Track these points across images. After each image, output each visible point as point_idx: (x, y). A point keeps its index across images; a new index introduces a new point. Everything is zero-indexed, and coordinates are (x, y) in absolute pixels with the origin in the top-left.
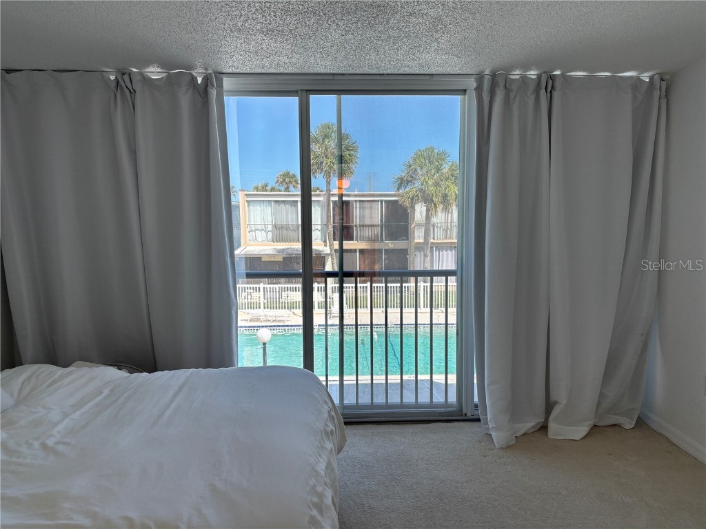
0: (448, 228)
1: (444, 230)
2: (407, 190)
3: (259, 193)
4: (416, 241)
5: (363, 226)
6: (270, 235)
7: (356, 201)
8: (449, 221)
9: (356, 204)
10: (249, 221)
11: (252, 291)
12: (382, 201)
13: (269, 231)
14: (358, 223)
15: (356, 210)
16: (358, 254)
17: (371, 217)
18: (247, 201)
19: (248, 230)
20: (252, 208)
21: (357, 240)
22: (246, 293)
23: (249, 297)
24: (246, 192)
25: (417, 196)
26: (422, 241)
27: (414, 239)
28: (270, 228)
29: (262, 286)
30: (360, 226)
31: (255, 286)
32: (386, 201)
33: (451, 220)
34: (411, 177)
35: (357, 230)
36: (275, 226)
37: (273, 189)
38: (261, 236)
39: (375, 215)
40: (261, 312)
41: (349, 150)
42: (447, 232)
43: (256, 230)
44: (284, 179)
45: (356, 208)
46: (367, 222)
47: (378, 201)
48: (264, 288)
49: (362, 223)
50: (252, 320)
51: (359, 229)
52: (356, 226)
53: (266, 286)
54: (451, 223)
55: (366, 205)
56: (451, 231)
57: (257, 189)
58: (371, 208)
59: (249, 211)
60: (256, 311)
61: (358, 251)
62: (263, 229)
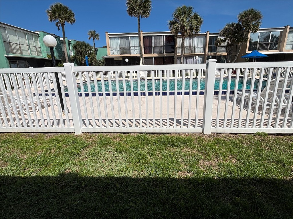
0: (190, 49)
1: (189, 50)
4: (177, 54)
6: (119, 52)
7: (153, 36)
8: (191, 46)
9: (153, 37)
10: (110, 46)
12: (164, 36)
13: (118, 50)
14: (154, 45)
15: (153, 40)
16: (154, 59)
17: (159, 43)
18: (110, 38)
19: (110, 50)
20: (111, 40)
21: (153, 53)
24: (108, 34)
26: (180, 54)
28: (119, 49)
30: (155, 47)
32: (166, 36)
33: (192, 45)
35: (153, 49)
36: (121, 48)
39: (161, 42)
42: (190, 51)
43: (113, 50)
45: (153, 39)
46: (158, 45)
47: (162, 36)
52: (153, 47)
54: (192, 46)
55: (157, 37)
56: (192, 50)
58: (159, 39)
59: (110, 42)
61: (154, 58)
62: (116, 50)
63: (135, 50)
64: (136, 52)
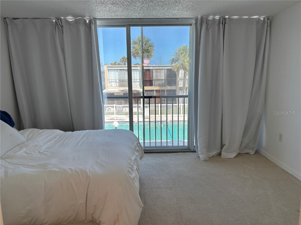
2: (176, 64)
3: (113, 66)
4: (180, 86)
5: (157, 80)
6: (118, 83)
7: (154, 69)
9: (154, 70)
10: (109, 78)
11: (111, 107)
12: (165, 69)
14: (155, 78)
15: (154, 73)
16: (155, 92)
17: (160, 76)
18: (108, 70)
19: (108, 82)
20: (110, 72)
21: (154, 86)
22: (108, 109)
23: (110, 110)
24: (107, 66)
25: (180, 67)
26: (182, 86)
27: (179, 85)
28: (118, 81)
29: (115, 105)
30: (156, 80)
31: (112, 105)
32: (167, 69)
34: (177, 58)
36: (120, 80)
37: (119, 64)
38: (114, 84)
39: (162, 75)
40: (115, 116)
41: (151, 47)
43: (111, 82)
44: (123, 60)
45: (154, 72)
46: (159, 78)
47: (163, 69)
48: (116, 106)
49: (156, 79)
50: (111, 119)
51: (155, 81)
52: (154, 80)
53: (116, 105)
55: (158, 71)
57: (112, 64)
58: (160, 72)
59: (109, 74)
60: (112, 116)
61: (155, 90)
62: (115, 82)
63: (136, 83)
64: (136, 84)
